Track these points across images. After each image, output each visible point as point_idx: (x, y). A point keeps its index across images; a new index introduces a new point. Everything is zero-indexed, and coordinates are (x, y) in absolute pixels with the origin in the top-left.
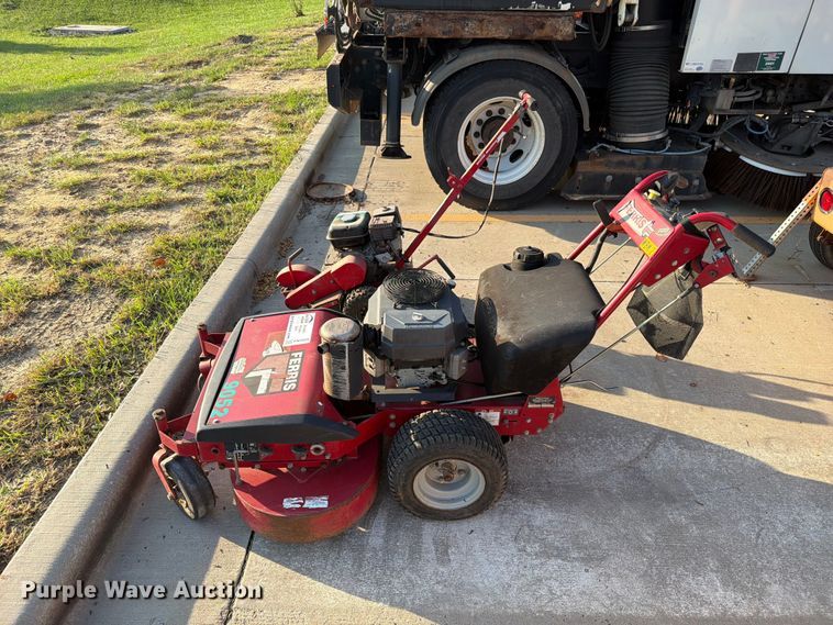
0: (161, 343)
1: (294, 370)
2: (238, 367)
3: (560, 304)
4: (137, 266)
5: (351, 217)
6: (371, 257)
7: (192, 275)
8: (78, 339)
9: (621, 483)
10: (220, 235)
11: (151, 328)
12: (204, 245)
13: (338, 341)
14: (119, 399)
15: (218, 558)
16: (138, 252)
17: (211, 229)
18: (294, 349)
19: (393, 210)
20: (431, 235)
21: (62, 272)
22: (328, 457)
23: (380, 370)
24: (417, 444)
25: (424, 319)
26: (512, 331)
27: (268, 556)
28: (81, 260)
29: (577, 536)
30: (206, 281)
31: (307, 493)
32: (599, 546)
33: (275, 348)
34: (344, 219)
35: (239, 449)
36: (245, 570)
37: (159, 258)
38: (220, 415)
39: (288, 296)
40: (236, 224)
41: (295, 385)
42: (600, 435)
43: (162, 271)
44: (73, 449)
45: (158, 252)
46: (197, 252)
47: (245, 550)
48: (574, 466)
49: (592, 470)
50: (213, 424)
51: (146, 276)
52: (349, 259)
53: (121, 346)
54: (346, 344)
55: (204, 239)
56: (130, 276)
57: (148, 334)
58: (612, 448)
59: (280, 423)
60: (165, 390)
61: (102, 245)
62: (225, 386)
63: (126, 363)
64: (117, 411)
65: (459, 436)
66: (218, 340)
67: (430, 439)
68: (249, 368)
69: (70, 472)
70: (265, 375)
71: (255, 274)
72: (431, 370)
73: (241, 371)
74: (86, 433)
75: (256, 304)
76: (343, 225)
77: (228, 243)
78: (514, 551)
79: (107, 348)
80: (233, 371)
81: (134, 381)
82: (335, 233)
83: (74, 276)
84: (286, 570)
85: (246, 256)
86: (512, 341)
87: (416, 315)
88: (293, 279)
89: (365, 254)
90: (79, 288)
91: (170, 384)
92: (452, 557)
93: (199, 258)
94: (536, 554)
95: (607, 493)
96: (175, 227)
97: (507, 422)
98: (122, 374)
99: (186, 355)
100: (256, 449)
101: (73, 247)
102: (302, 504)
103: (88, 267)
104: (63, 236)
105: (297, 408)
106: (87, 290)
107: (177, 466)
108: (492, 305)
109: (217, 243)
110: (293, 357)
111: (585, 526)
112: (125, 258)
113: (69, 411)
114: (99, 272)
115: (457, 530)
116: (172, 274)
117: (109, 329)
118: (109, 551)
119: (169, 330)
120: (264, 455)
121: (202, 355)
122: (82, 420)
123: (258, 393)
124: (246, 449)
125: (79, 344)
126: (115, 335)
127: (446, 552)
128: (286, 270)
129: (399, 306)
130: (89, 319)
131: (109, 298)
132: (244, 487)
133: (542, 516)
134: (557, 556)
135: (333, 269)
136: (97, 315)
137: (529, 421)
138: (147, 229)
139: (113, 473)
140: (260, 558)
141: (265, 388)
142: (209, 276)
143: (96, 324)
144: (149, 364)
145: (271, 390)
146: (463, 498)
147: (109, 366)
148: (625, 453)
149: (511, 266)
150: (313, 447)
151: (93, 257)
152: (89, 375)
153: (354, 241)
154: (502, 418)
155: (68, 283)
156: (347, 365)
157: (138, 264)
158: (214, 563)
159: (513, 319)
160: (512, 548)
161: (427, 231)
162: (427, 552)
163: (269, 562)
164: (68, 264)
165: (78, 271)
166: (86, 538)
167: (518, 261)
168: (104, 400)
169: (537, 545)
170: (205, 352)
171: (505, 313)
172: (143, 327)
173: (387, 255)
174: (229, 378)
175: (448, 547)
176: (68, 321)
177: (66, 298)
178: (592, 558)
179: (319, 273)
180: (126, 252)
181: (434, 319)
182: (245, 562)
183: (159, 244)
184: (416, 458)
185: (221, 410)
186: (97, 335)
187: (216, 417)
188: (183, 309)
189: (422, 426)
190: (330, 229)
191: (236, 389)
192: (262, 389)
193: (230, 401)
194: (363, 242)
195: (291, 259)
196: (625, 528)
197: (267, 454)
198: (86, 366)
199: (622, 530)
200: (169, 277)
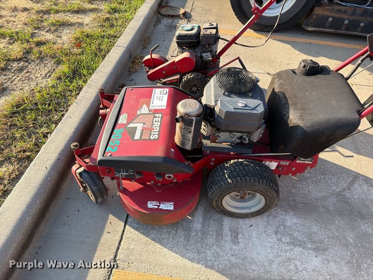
0: (78, 94)
1: (157, 126)
2: (123, 119)
3: (334, 103)
4: (66, 46)
5: (190, 28)
6: (199, 54)
7: (96, 55)
8: (33, 87)
9: (334, 204)
10: (111, 32)
11: (73, 84)
12: (103, 37)
13: (189, 116)
14: (54, 125)
15: (108, 227)
16: (67, 37)
17: (107, 28)
18: (156, 111)
19: (215, 26)
20: (236, 43)
21: (24, 46)
22: (175, 181)
23: (209, 132)
24: (229, 180)
25: (246, 106)
26: (301, 117)
27: (137, 229)
28: (35, 39)
29: (311, 235)
30: (103, 58)
31: (161, 200)
32: (322, 242)
33: (144, 110)
34: (186, 28)
35: (123, 172)
36: (124, 236)
37: (78, 43)
38: (112, 150)
39: (149, 73)
40: (120, 26)
41: (157, 136)
42: (322, 174)
43: (79, 51)
44: (28, 154)
45: (77, 39)
46: (99, 41)
47: (124, 224)
48: (309, 191)
49: (318, 195)
50: (108, 156)
51: (71, 52)
52: (186, 54)
53: (56, 93)
54: (194, 119)
55: (103, 33)
56: (61, 52)
57: (71, 88)
58: (329, 182)
59: (149, 161)
60: (80, 123)
61: (47, 32)
62: (115, 131)
63: (58, 104)
64: (53, 133)
65: (256, 179)
66: (111, 99)
67: (238, 178)
68: (130, 121)
69: (27, 167)
70: (139, 127)
71: (130, 57)
72: (240, 134)
73: (125, 122)
74: (36, 144)
75: (130, 75)
76: (185, 33)
77: (115, 37)
78: (275, 240)
79: (48, 94)
80: (120, 122)
81: (63, 115)
82: (179, 37)
83: (31, 48)
84: (147, 239)
85: (125, 46)
86: (301, 125)
87: (240, 103)
88: (152, 63)
89: (196, 52)
90: (33, 56)
91: (83, 120)
92: (240, 240)
93: (100, 45)
94: (288, 244)
95: (327, 209)
96: (87, 25)
97: (280, 168)
98: (56, 110)
99: (92, 103)
100: (134, 172)
101: (31, 31)
102: (159, 206)
103: (39, 44)
104: (26, 24)
105: (159, 152)
106: (38, 58)
107: (86, 175)
108: (285, 97)
109: (109, 37)
110: (156, 117)
111: (315, 228)
112: (59, 41)
113: (26, 130)
114: (45, 48)
115: (243, 224)
116: (85, 53)
117: (50, 82)
118: (47, 217)
119: (83, 86)
120: (137, 177)
121: (101, 106)
122: (34, 137)
123: (135, 138)
124: (127, 172)
125: (33, 90)
126: (53, 87)
127: (236, 237)
128: (148, 57)
129: (226, 94)
130: (39, 76)
131: (50, 64)
132: (125, 191)
133: (291, 220)
134: (300, 246)
135: (177, 59)
136: (44, 73)
137: (294, 169)
138: (72, 25)
139: (50, 172)
140: (132, 230)
141: (139, 135)
142: (105, 56)
143: (43, 78)
144: (72, 106)
145: (143, 138)
146: (249, 208)
147: (49, 105)
148: (337, 186)
149: (296, 71)
150: (167, 176)
151: (42, 38)
152: (38, 109)
153: (190, 43)
154: (278, 166)
155: (28, 52)
156: (193, 131)
157: (66, 45)
158: (106, 230)
159: (302, 110)
160: (274, 238)
161: (233, 41)
162: (226, 236)
163: (137, 233)
164: (28, 41)
165: (33, 46)
166: (34, 211)
167: (303, 69)
168: (46, 125)
169: (288, 238)
170: (103, 105)
171: (295, 104)
172: (68, 83)
173: (209, 54)
174: (117, 126)
175: (238, 234)
176: (27, 75)
177: (26, 61)
178: (320, 249)
179: (168, 61)
180: (60, 37)
181: (253, 106)
182: (124, 231)
183: (78, 35)
184: (228, 188)
185: (113, 147)
186: (43, 86)
187: (110, 152)
188: (91, 74)
189: (233, 169)
190: (177, 34)
191: (122, 134)
192: (137, 136)
193: (118, 142)
194: (195, 45)
195: (152, 51)
196: (338, 232)
197: (140, 177)
198: (36, 104)
199: (336, 233)
200: (83, 54)
